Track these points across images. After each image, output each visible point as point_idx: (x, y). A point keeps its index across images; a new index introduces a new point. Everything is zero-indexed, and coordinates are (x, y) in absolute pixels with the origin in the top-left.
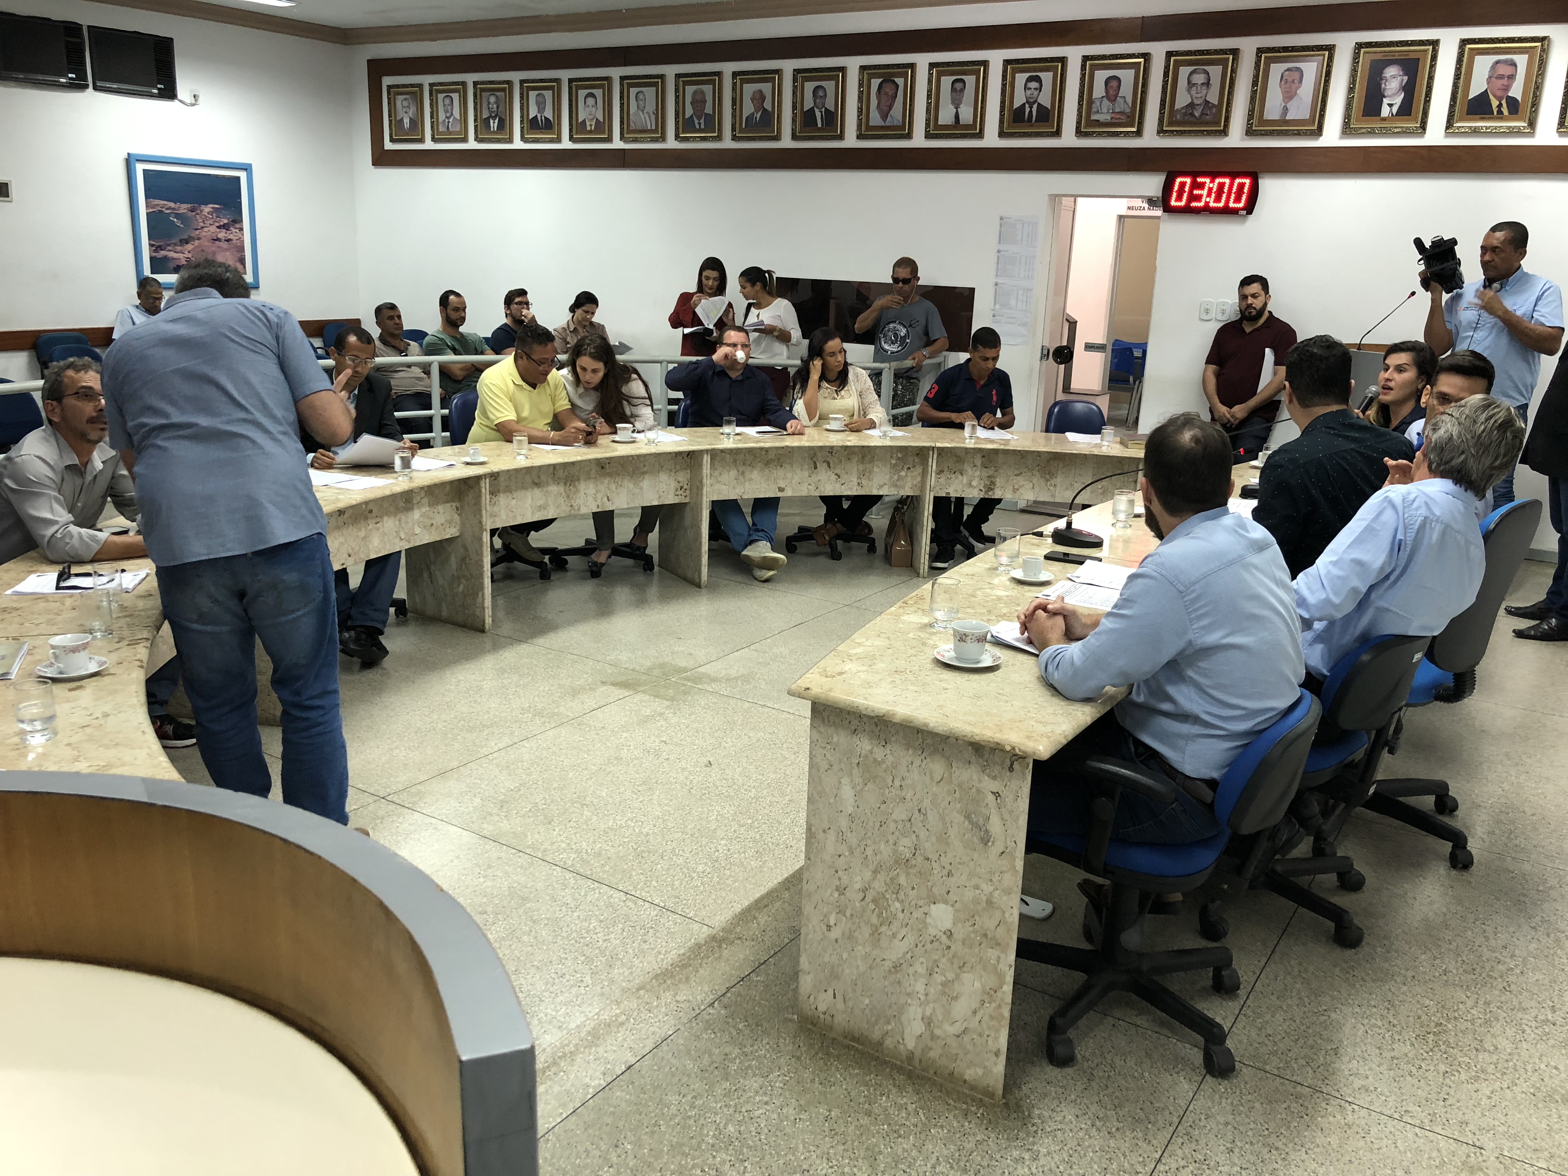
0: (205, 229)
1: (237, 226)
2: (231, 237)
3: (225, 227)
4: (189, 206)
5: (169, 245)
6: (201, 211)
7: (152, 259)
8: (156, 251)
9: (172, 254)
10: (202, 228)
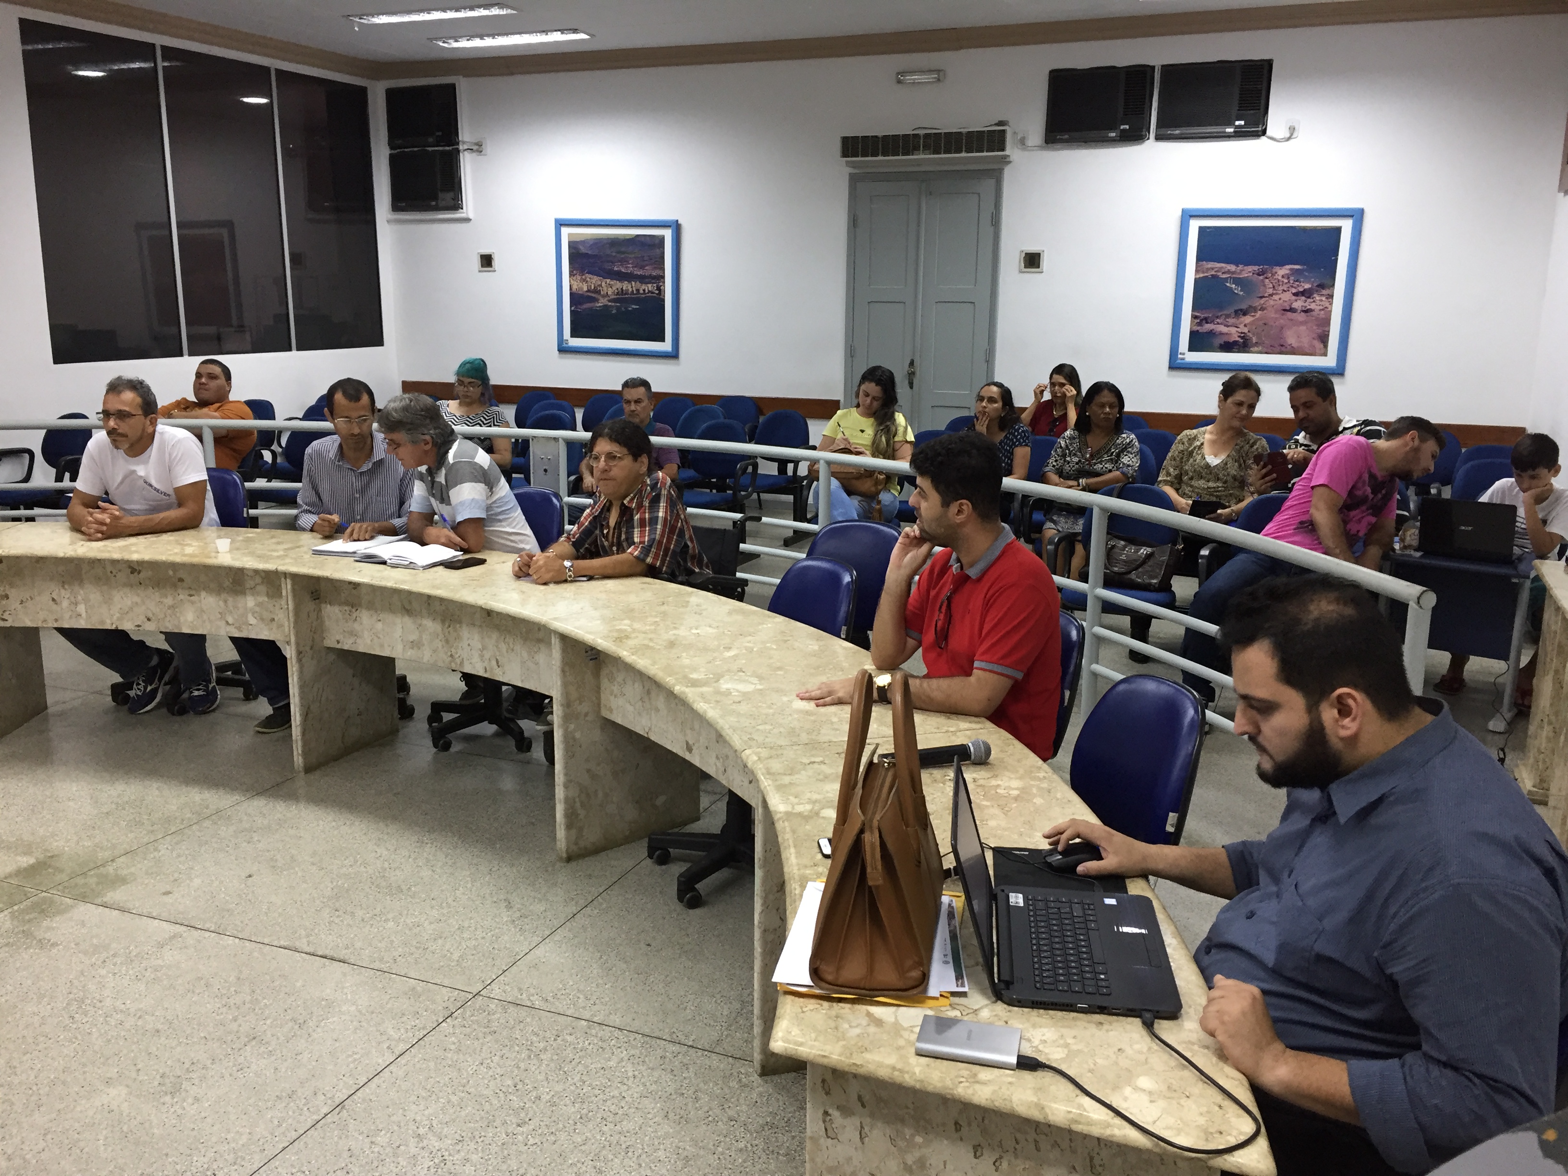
0: (1276, 297)
1: (1324, 292)
2: (1313, 306)
3: (1307, 294)
4: (1256, 268)
5: (1217, 317)
6: (1273, 275)
7: (1193, 334)
8: (1200, 324)
9: (1222, 329)
10: (1271, 295)
